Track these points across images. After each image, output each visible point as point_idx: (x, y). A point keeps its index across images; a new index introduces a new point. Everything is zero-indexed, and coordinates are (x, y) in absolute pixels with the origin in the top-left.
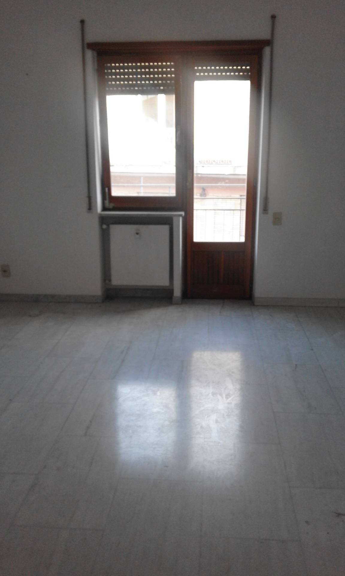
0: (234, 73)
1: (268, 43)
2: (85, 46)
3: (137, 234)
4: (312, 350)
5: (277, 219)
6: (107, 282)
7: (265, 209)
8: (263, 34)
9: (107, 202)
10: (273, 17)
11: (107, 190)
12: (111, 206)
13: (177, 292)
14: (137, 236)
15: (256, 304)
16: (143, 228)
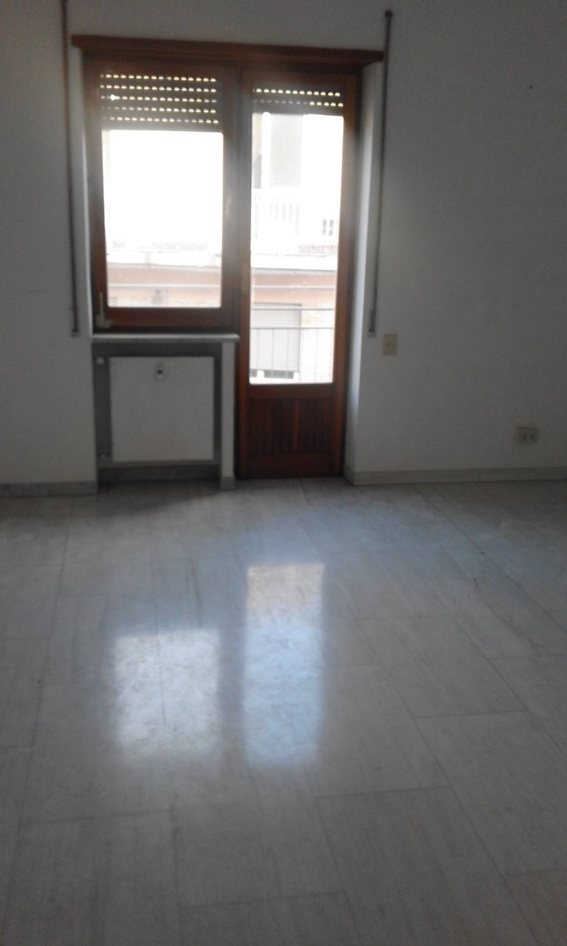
0: (316, 103)
1: (380, 56)
2: (69, 40)
3: (160, 372)
4: (482, 553)
5: (390, 346)
6: (103, 457)
7: (371, 328)
8: (371, 41)
9: (101, 317)
10: (389, 14)
11: (101, 296)
12: (108, 324)
13: (228, 469)
14: (160, 376)
15: (356, 483)
16: (170, 363)
